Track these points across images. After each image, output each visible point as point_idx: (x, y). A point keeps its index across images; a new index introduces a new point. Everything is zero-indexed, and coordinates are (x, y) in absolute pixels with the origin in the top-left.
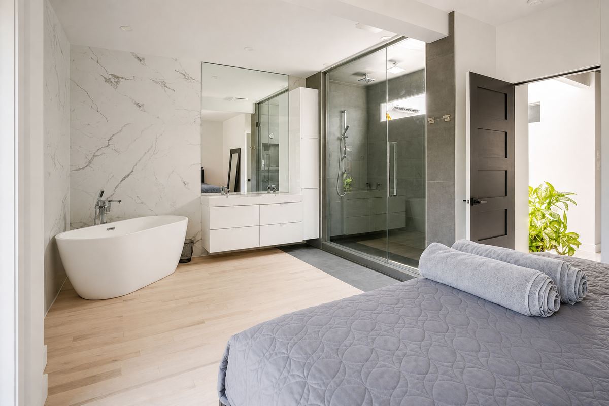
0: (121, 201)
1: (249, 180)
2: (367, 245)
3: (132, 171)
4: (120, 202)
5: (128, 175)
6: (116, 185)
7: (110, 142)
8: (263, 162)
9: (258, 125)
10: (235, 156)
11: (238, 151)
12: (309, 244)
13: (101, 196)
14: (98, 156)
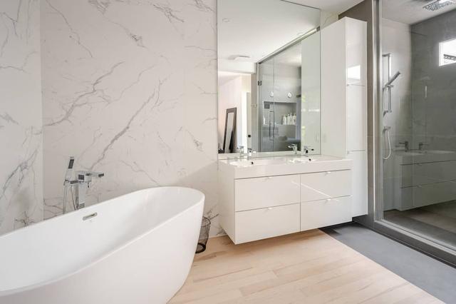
0: (103, 175)
1: (249, 136)
2: (425, 221)
3: (128, 128)
4: (101, 175)
5: (123, 132)
6: (106, 146)
7: (97, 87)
8: (264, 119)
9: (260, 83)
10: (231, 115)
11: (234, 110)
12: (358, 223)
13: (70, 166)
14: (80, 105)
